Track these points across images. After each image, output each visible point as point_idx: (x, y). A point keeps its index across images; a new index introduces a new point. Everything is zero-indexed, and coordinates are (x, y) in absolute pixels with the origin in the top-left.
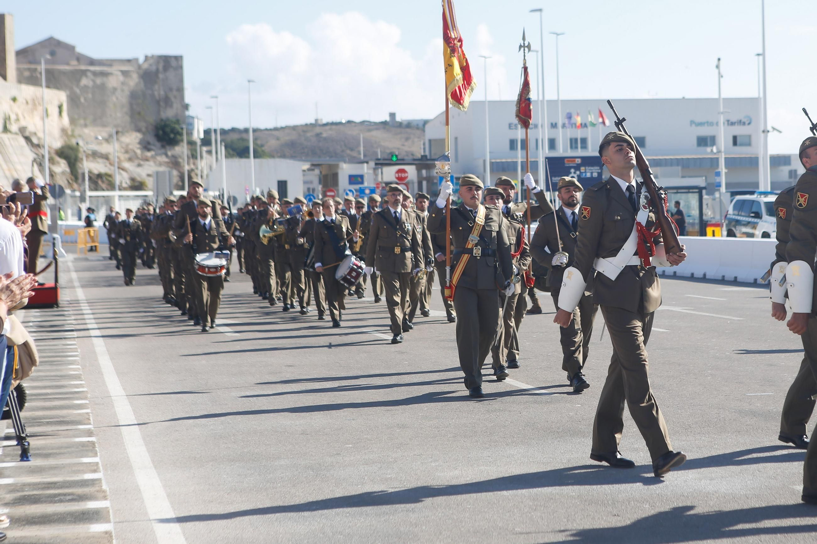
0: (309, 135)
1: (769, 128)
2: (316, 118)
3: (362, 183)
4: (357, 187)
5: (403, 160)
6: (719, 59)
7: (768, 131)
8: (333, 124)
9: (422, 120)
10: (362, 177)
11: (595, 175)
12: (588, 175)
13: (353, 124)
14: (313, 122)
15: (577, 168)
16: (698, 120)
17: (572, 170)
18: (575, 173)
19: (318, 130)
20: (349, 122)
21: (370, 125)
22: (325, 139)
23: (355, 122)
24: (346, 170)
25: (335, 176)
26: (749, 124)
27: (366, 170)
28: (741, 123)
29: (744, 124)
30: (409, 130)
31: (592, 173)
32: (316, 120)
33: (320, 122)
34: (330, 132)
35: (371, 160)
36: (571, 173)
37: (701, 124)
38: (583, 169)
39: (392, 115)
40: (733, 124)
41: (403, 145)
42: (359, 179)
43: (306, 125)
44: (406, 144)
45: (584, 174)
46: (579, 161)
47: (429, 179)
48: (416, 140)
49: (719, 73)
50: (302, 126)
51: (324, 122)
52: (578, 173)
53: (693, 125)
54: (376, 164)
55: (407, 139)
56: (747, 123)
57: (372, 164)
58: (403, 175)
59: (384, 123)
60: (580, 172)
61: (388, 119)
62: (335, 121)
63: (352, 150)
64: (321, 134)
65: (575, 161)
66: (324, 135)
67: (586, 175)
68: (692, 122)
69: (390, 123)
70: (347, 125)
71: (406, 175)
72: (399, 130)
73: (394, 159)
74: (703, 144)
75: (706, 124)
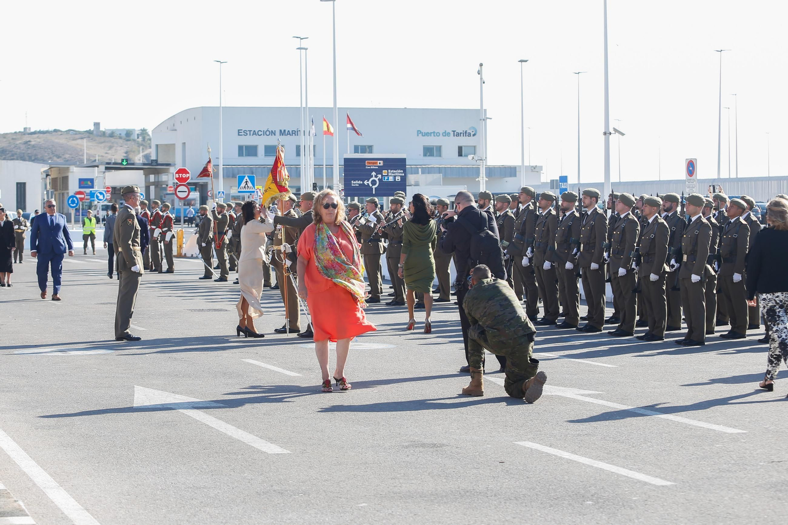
0: (18, 142)
1: (611, 130)
2: (25, 127)
3: (92, 187)
4: (88, 190)
5: (133, 164)
6: (481, 65)
7: (610, 134)
8: (40, 132)
9: (124, 129)
10: (92, 181)
11: (398, 179)
12: (391, 179)
13: (60, 133)
14: (22, 130)
15: (379, 171)
16: (424, 130)
17: (374, 174)
18: (376, 176)
19: (26, 138)
20: (55, 131)
21: (76, 134)
22: (34, 146)
23: (61, 131)
24: (76, 174)
25: (65, 180)
26: (474, 135)
27: (94, 173)
28: (466, 134)
29: (469, 135)
30: (112, 139)
31: (395, 176)
32: (25, 129)
33: (28, 131)
34: (38, 140)
35: (102, 164)
36: (372, 176)
37: (427, 134)
38: (385, 172)
39: (97, 125)
40: (458, 135)
41: (106, 153)
42: (89, 183)
43: (15, 133)
44: (109, 152)
45: (386, 178)
46: (381, 163)
47: (157, 184)
48: (119, 148)
49: (481, 79)
50: (11, 133)
51: (32, 130)
52: (380, 176)
53: (420, 135)
54: (107, 168)
55: (111, 148)
56: (472, 134)
57: (102, 168)
58: (184, 176)
59: (89, 132)
60: (382, 176)
61: (92, 128)
62: (42, 130)
63: (59, 157)
64: (30, 141)
65: (376, 163)
66: (33, 143)
67: (388, 179)
68: (419, 132)
69: (95, 132)
70: (54, 133)
71: (188, 175)
72: (103, 139)
73: (125, 163)
74: (428, 154)
75: (432, 134)
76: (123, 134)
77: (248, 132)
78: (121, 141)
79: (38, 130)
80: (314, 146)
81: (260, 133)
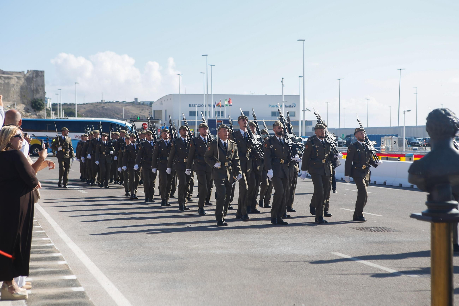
0: (98, 107)
1: (305, 109)
2: (102, 100)
5: (142, 119)
6: (283, 78)
7: (305, 111)
8: (109, 102)
9: (149, 101)
13: (119, 103)
14: (101, 101)
16: (272, 105)
19: (103, 105)
20: (117, 102)
21: (126, 103)
22: (106, 109)
26: (294, 107)
28: (291, 106)
29: (292, 107)
30: (143, 106)
33: (103, 102)
34: (108, 106)
37: (273, 107)
39: (136, 99)
40: (287, 107)
41: (141, 113)
43: (97, 102)
44: (142, 112)
46: (222, 121)
48: (146, 110)
49: (283, 84)
50: (95, 103)
51: (106, 101)
53: (270, 107)
55: (142, 110)
56: (293, 106)
58: (145, 126)
59: (133, 103)
61: (134, 101)
62: (110, 101)
63: (118, 114)
64: (104, 107)
66: (106, 107)
68: (270, 105)
69: (135, 103)
70: (116, 103)
71: (147, 126)
72: (139, 106)
73: (138, 119)
74: (274, 115)
75: (276, 106)
76: (149, 104)
77: (194, 105)
78: (147, 107)
79: (108, 101)
80: (209, 112)
81: (199, 106)
